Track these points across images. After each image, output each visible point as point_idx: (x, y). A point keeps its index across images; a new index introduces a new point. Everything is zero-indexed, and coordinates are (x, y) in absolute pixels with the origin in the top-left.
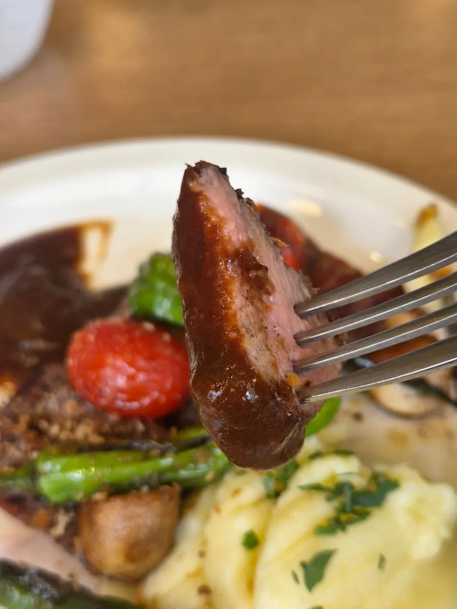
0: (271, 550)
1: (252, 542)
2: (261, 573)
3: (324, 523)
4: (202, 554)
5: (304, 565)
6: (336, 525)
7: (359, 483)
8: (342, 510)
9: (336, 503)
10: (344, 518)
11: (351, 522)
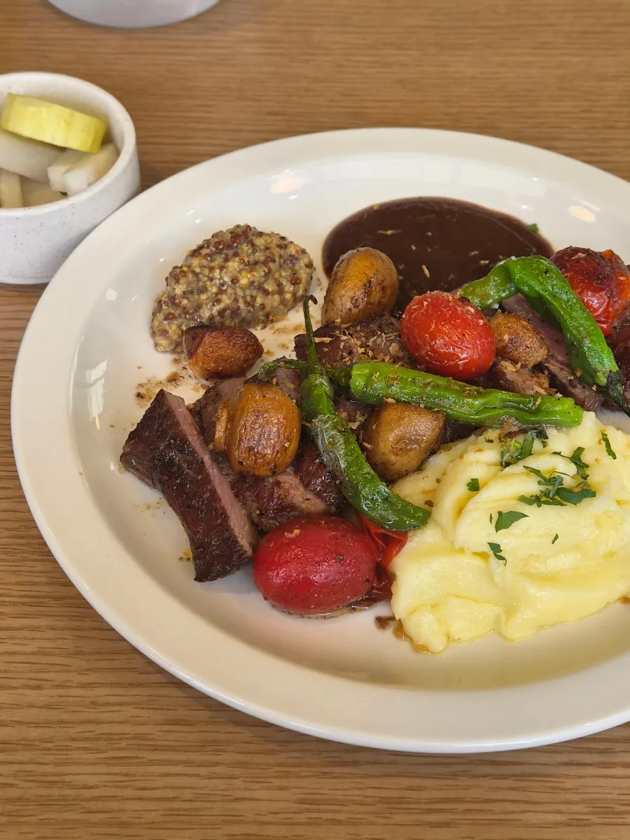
0: (484, 495)
1: (474, 486)
2: (470, 506)
3: (528, 496)
4: (438, 481)
5: (500, 513)
6: (536, 500)
7: (568, 482)
8: (546, 494)
9: (543, 488)
10: (544, 499)
11: (547, 503)
